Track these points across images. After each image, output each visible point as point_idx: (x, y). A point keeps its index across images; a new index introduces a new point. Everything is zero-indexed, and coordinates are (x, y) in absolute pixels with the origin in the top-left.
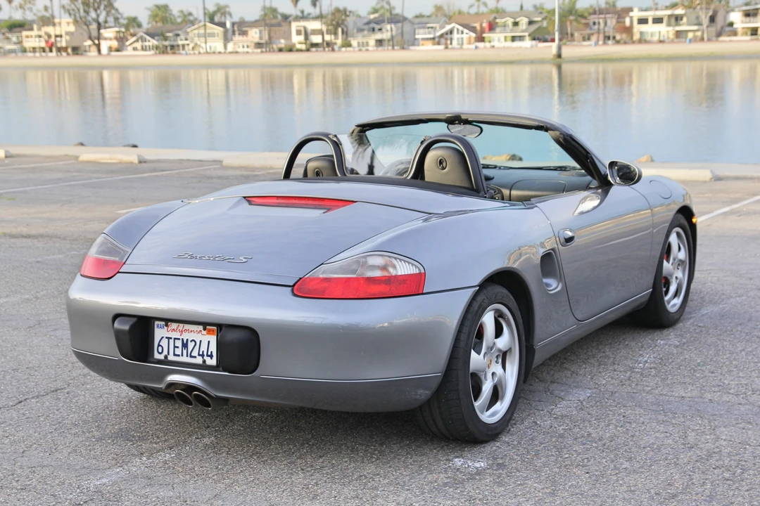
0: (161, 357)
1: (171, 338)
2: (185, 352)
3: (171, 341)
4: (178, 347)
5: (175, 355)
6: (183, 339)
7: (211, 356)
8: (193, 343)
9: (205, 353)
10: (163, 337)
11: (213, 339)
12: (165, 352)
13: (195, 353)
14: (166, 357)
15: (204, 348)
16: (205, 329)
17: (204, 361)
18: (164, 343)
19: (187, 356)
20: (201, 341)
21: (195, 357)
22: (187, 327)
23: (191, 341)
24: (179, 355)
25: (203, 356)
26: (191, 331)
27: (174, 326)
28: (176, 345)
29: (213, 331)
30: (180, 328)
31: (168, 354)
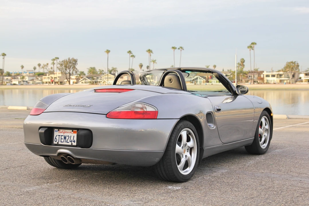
0: (56, 143)
1: (60, 135)
2: (65, 140)
3: (60, 137)
4: (62, 139)
5: (61, 142)
6: (64, 136)
7: (74, 142)
8: (68, 137)
9: (72, 141)
10: (57, 135)
11: (75, 135)
12: (58, 141)
13: (69, 141)
14: (58, 143)
15: (72, 139)
16: (73, 131)
17: (72, 144)
18: (57, 138)
19: (66, 142)
20: (71, 136)
22: (66, 131)
24: (63, 142)
26: (68, 132)
27: (61, 130)
28: (62, 138)
29: (76, 132)
30: (64, 131)
31: (59, 142)
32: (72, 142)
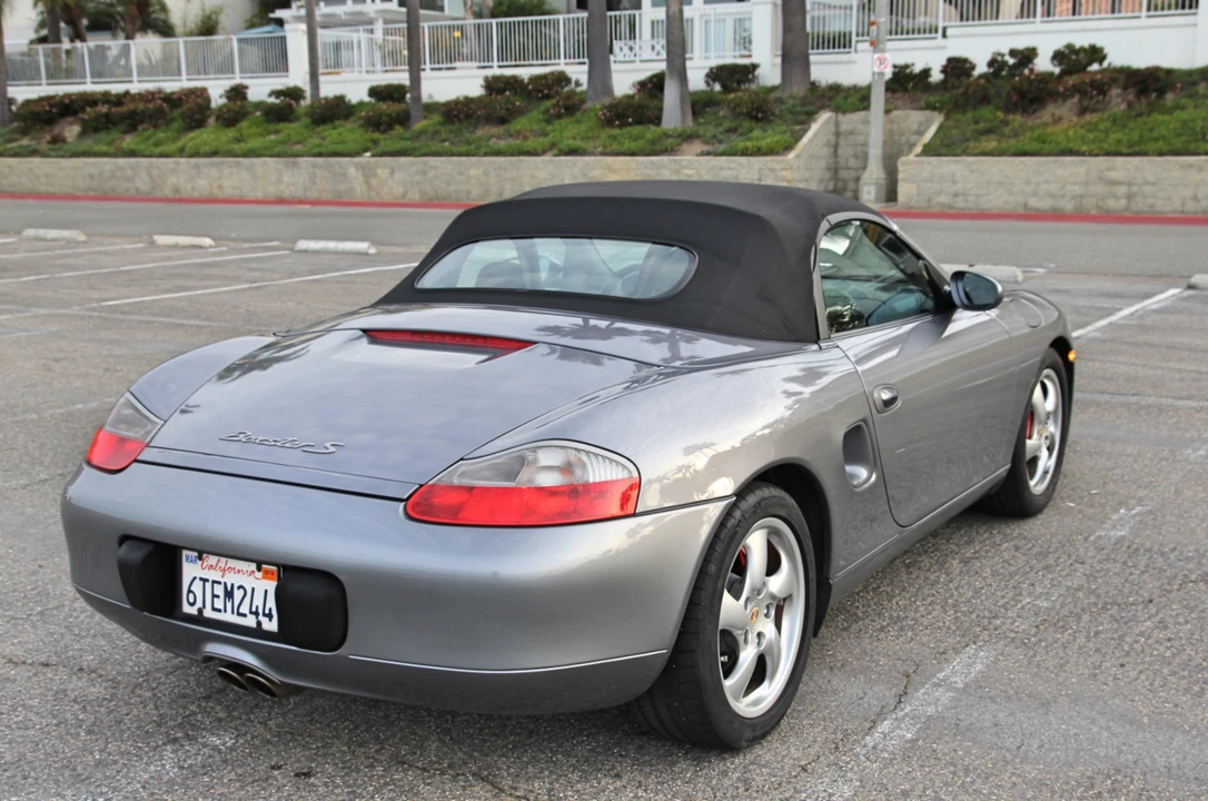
0: (193, 611)
1: (207, 580)
2: (229, 605)
3: (208, 585)
4: (218, 597)
5: (214, 609)
6: (225, 584)
7: (270, 616)
9: (260, 611)
10: (195, 578)
11: (272, 585)
12: (199, 604)
13: (245, 609)
14: (200, 611)
15: (258, 601)
16: (259, 569)
17: (259, 623)
18: (198, 588)
19: (233, 612)
20: (253, 589)
21: (245, 615)
22: (232, 563)
23: (239, 588)
24: (219, 611)
26: (239, 571)
27: (212, 560)
28: (215, 593)
29: (273, 573)
30: (222, 565)
31: (204, 606)
32: (261, 618)
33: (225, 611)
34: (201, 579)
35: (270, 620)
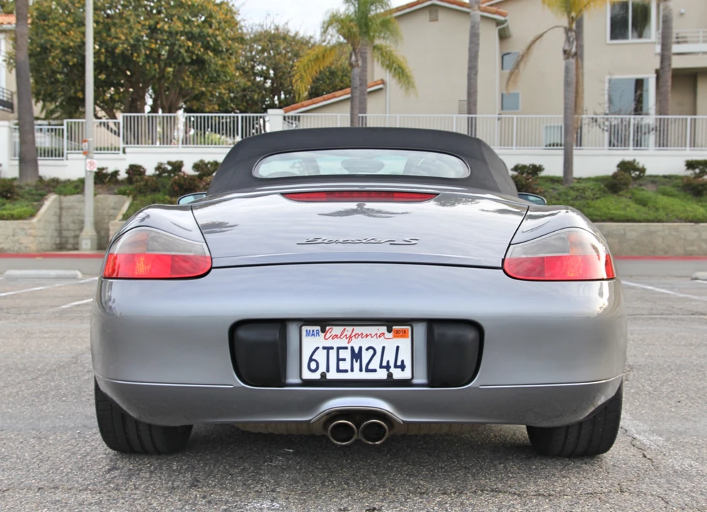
0: (317, 376)
1: (332, 348)
2: (356, 365)
3: (333, 353)
4: (344, 360)
5: (338, 370)
6: (352, 348)
7: (402, 367)
8: (371, 352)
9: (392, 364)
10: (317, 348)
11: (405, 344)
12: (322, 368)
13: (375, 364)
14: (323, 375)
15: (389, 356)
16: (389, 330)
17: (390, 375)
18: (321, 356)
19: (361, 370)
20: (384, 348)
21: (375, 371)
22: (358, 330)
23: (367, 349)
24: (346, 371)
25: (388, 367)
26: (367, 336)
27: (337, 330)
28: (341, 357)
29: (404, 332)
30: (348, 333)
31: (328, 370)
32: (392, 370)
33: (352, 370)
34: (324, 348)
35: (403, 370)
